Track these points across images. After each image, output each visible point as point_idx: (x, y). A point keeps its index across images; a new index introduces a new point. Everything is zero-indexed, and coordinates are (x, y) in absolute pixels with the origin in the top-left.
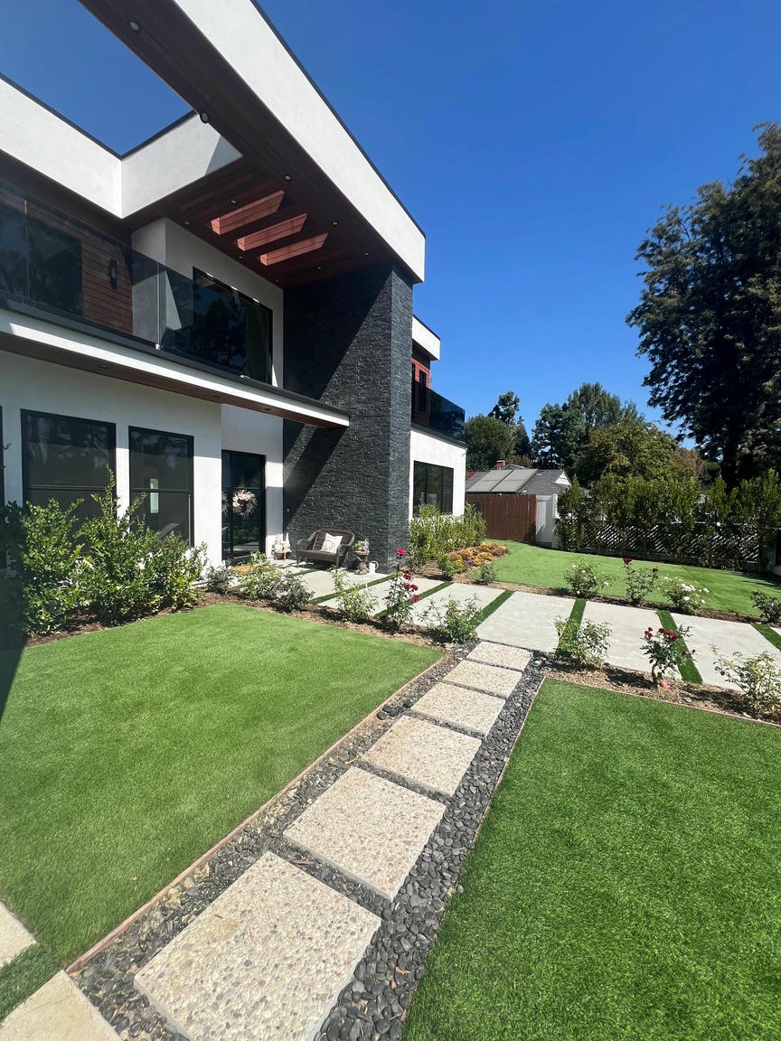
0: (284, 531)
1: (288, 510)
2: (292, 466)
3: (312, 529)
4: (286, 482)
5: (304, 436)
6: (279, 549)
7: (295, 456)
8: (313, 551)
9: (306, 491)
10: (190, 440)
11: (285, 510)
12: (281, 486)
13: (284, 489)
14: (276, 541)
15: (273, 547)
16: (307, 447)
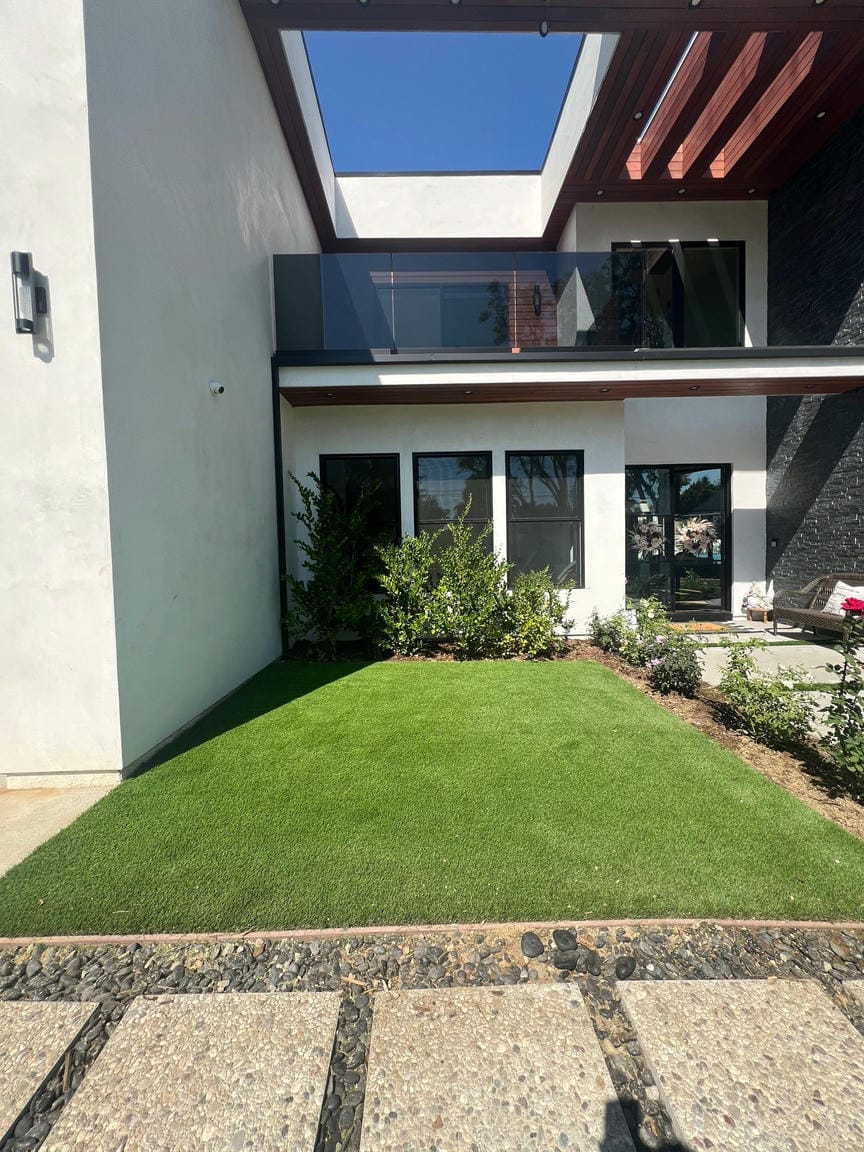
0: (768, 577)
1: (774, 544)
2: (780, 472)
3: (812, 573)
4: (773, 498)
5: (801, 421)
6: (753, 602)
7: (785, 456)
8: (811, 611)
9: (804, 511)
10: (579, 455)
11: (768, 544)
12: (765, 507)
13: (768, 511)
14: (751, 592)
15: (745, 600)
16: (805, 438)
